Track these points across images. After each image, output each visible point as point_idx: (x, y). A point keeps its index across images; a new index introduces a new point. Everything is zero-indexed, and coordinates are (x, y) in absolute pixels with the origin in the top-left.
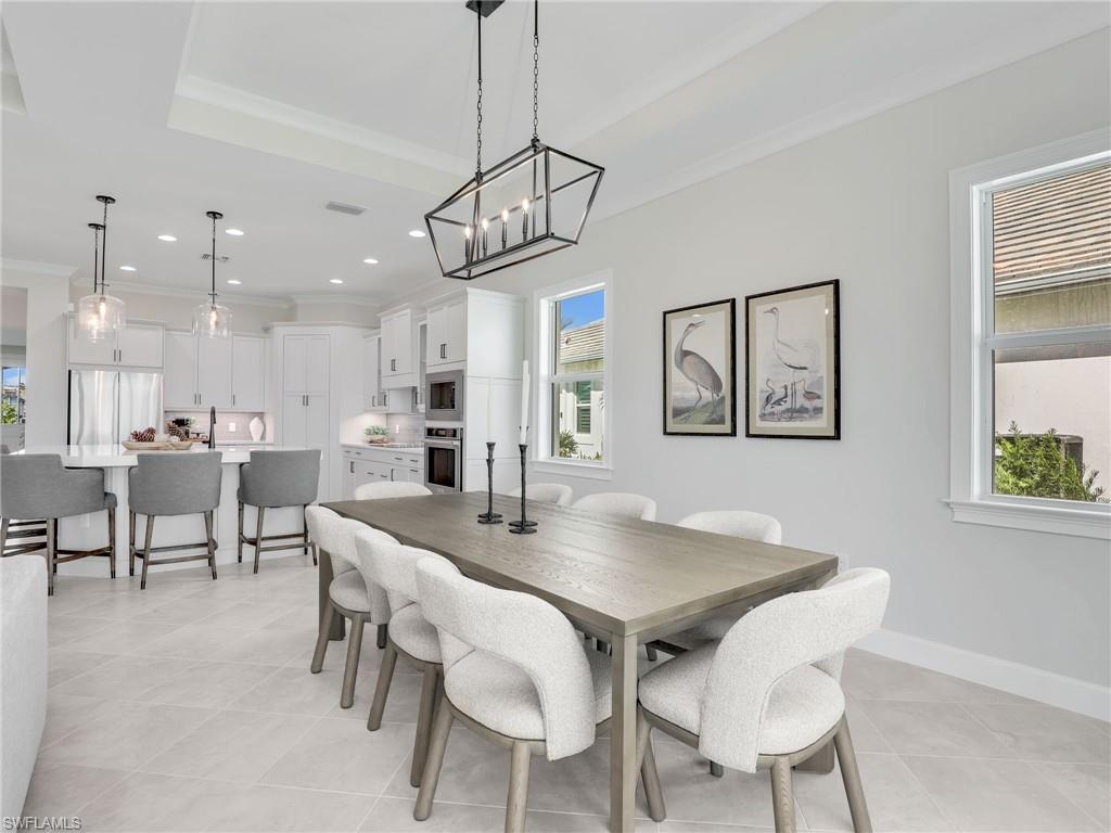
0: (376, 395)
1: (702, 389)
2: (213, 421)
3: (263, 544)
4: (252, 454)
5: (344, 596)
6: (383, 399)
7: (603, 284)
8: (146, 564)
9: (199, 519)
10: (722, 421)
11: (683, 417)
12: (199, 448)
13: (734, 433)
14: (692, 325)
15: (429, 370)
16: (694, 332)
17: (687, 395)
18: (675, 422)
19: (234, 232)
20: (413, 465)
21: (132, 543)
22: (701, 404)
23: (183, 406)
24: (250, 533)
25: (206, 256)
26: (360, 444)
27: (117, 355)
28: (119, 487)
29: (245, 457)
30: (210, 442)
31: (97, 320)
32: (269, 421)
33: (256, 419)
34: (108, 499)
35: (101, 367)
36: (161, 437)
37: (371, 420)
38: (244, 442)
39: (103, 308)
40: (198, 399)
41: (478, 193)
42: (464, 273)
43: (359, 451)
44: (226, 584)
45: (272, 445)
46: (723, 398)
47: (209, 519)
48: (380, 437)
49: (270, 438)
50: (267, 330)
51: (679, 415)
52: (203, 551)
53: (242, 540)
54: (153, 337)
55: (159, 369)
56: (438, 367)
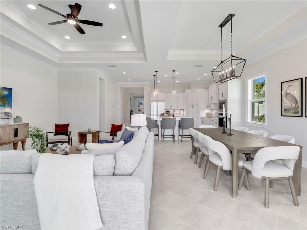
0: (208, 105)
1: (292, 104)
2: (174, 112)
3: (183, 137)
4: (181, 118)
5: (196, 145)
6: (210, 106)
7: (265, 75)
8: (164, 138)
9: (171, 130)
10: (298, 113)
11: (287, 111)
12: (172, 117)
13: (302, 116)
14: (289, 86)
15: (219, 100)
16: (290, 88)
17: (288, 105)
18: (284, 112)
19: (177, 73)
20: (216, 122)
21: (161, 134)
22: (292, 108)
23: (168, 108)
24: (181, 134)
25: (172, 78)
26: (205, 117)
27: (157, 99)
28: (159, 123)
29: (180, 119)
30: (173, 116)
31: (155, 93)
32: (185, 111)
33: (182, 111)
34: (158, 126)
35: (155, 101)
36: (165, 115)
37: (207, 111)
38: (180, 116)
39: (156, 91)
40: (171, 107)
41: (222, 67)
42: (220, 82)
43: (204, 118)
44: (176, 143)
45: (185, 116)
46: (299, 106)
47: (174, 130)
48: (209, 115)
49: (185, 115)
50: (184, 91)
51: (286, 111)
52: (173, 137)
53: (179, 136)
54: (163, 94)
55: (164, 101)
56: (221, 99)
